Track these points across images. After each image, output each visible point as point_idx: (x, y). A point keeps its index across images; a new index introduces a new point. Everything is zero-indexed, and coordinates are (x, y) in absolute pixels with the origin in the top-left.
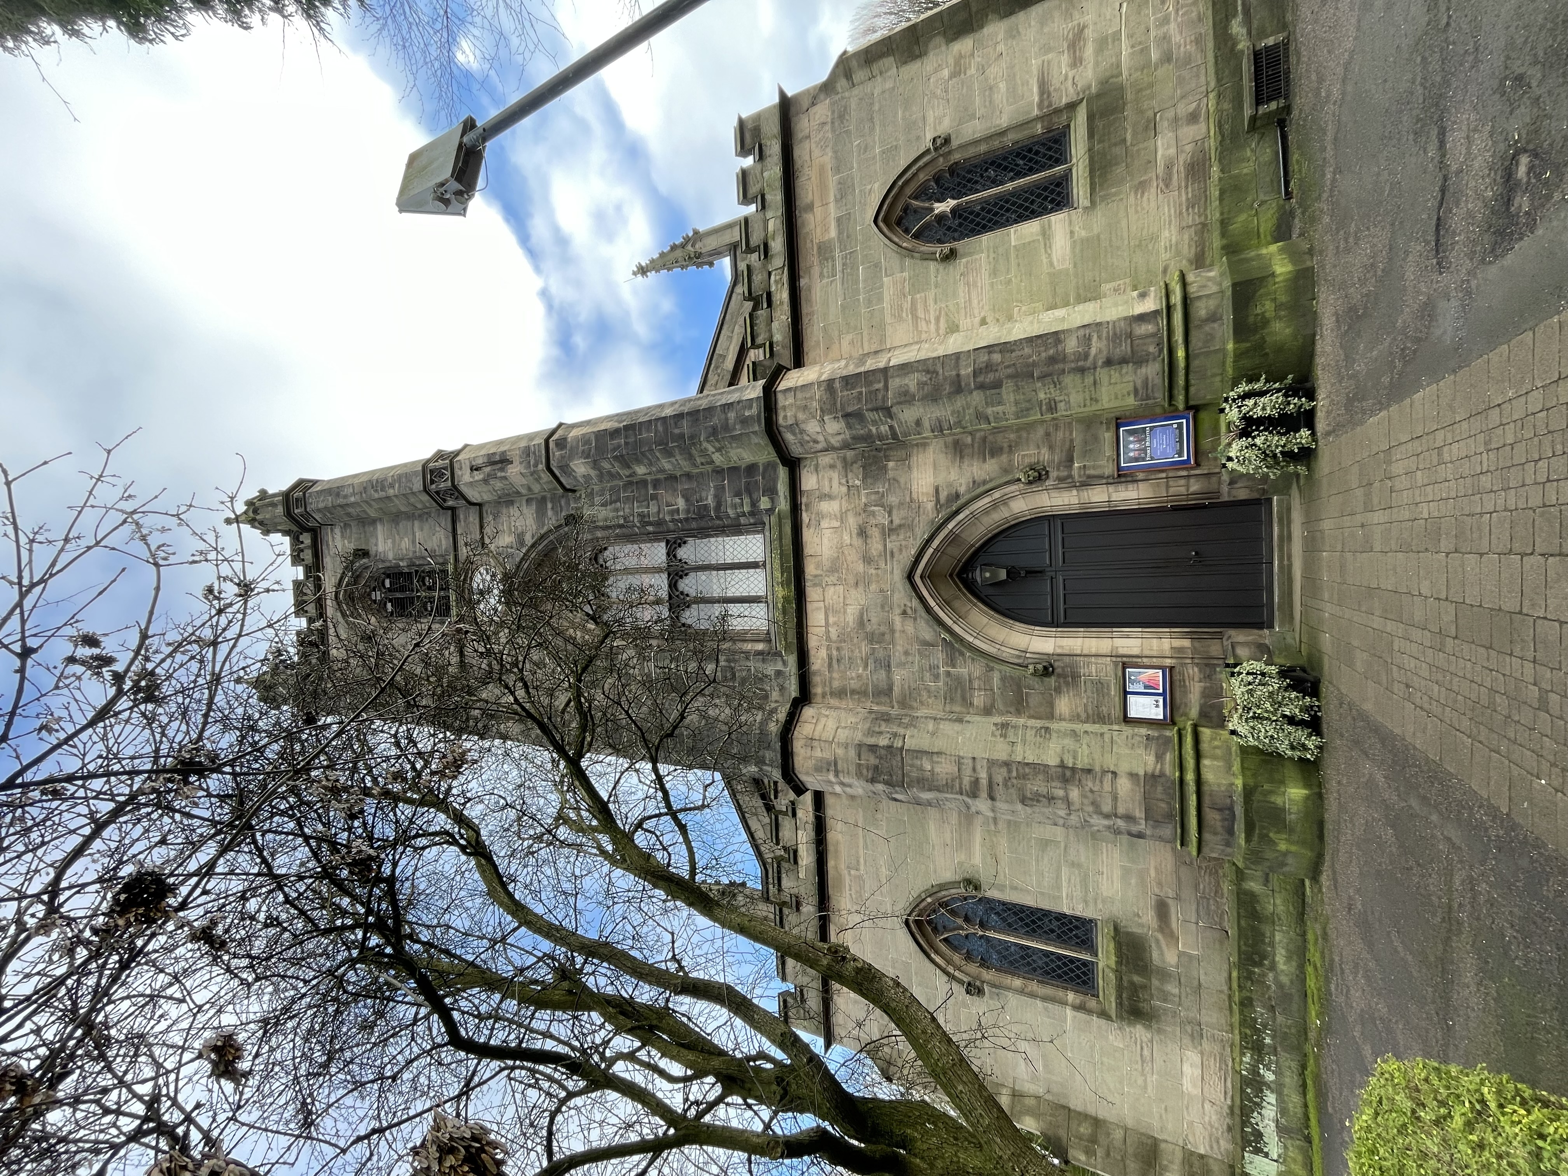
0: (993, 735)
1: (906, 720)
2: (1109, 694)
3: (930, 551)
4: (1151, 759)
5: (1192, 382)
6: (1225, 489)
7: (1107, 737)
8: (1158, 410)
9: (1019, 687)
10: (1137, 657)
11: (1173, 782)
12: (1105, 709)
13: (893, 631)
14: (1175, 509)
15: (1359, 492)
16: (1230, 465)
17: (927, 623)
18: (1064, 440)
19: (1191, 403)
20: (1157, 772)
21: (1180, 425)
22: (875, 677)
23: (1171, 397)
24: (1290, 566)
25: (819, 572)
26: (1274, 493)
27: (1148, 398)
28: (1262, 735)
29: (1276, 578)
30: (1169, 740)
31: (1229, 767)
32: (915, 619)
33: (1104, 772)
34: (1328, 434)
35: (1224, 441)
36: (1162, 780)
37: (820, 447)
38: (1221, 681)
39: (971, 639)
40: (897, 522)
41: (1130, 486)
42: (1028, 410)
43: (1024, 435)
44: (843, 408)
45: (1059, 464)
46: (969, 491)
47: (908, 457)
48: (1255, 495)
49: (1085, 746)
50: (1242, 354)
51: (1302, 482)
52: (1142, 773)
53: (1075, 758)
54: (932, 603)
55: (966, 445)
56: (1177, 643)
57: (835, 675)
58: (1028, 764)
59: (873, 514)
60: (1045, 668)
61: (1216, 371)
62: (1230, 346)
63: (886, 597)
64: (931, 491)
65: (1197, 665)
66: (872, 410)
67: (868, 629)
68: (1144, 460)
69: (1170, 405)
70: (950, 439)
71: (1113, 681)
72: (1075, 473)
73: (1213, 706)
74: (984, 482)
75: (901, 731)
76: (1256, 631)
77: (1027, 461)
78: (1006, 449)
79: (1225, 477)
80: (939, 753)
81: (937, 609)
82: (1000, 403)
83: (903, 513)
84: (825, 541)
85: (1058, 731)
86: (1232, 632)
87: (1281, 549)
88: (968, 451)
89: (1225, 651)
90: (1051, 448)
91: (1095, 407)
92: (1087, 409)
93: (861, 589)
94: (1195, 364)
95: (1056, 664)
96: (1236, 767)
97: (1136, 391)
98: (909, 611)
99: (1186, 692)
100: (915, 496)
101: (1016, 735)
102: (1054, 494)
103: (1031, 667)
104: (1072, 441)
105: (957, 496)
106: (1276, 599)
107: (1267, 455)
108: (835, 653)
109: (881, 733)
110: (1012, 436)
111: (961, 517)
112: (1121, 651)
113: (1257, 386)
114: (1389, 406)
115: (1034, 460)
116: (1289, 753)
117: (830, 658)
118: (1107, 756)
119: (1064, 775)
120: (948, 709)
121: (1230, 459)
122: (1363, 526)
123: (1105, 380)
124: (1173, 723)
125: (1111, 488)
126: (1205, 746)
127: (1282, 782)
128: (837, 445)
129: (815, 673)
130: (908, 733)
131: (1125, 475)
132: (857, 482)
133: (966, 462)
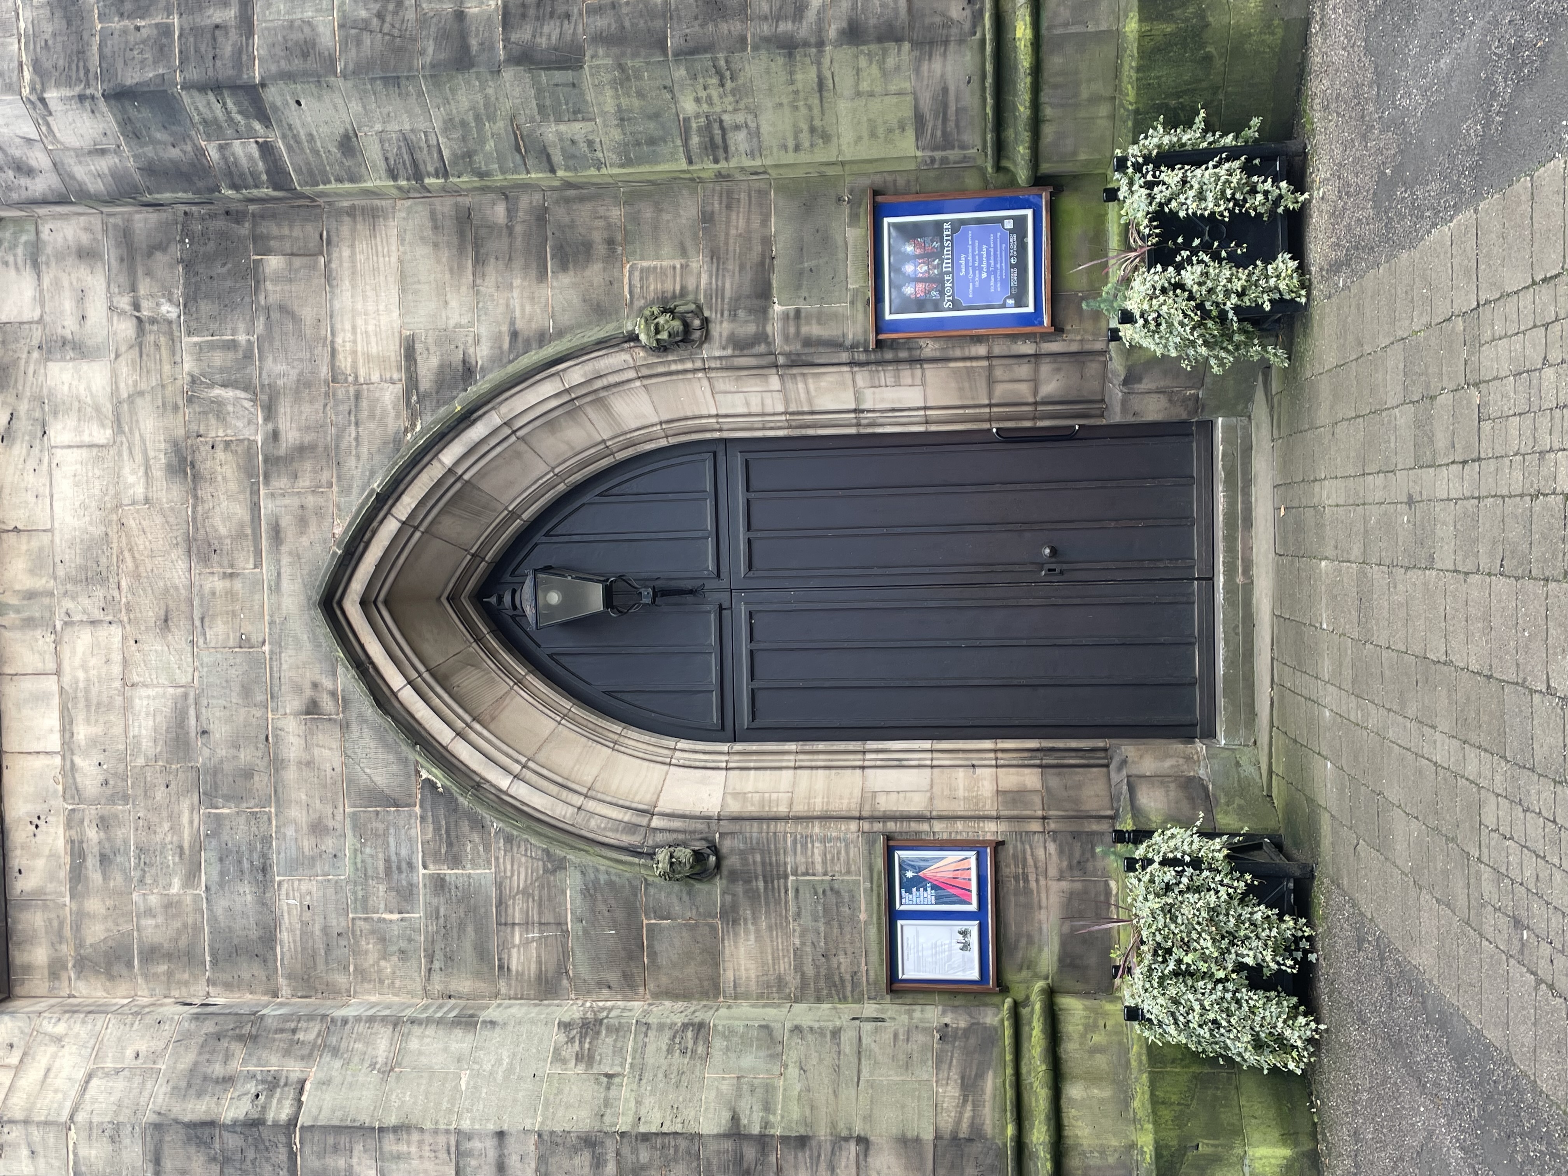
0: (558, 1058)
1: (309, 1034)
2: (853, 918)
3: (389, 528)
4: (950, 1093)
5: (1048, 112)
6: (1116, 393)
7: (847, 1038)
8: (971, 181)
9: (632, 911)
10: (920, 818)
11: (1001, 1153)
12: (843, 962)
13: (277, 764)
14: (1009, 437)
15: (1403, 417)
16: (1127, 332)
17: (381, 739)
18: (746, 237)
19: (1046, 168)
20: (964, 1130)
21: (1020, 222)
22: (221, 904)
23: (1000, 148)
24: (1249, 587)
25: (40, 583)
26: (1217, 410)
27: (947, 143)
28: (1195, 1018)
29: (1220, 616)
30: (990, 1037)
31: (1125, 1100)
32: (345, 726)
33: (839, 1140)
34: (1335, 267)
35: (1116, 273)
36: (977, 1148)
37: (39, 186)
38: (1106, 875)
39: (503, 782)
40: (291, 435)
41: (906, 374)
42: (652, 142)
43: (648, 213)
44: (107, 72)
45: (736, 300)
46: (498, 360)
47: (326, 244)
48: (1180, 413)
49: (793, 1071)
50: (1157, 50)
51: (1275, 387)
52: (928, 1135)
53: (767, 1107)
54: (395, 679)
55: (491, 227)
56: (1011, 779)
57: (94, 905)
58: (646, 1137)
59: (218, 409)
60: (698, 855)
61: (1099, 87)
62: (1132, 26)
63: (257, 663)
64: (393, 350)
65: (1055, 835)
66: (202, 88)
67: (202, 757)
68: (937, 308)
69: (998, 168)
70: (445, 206)
71: (865, 885)
72: (775, 329)
73: (1089, 940)
74: (542, 338)
75: (293, 1069)
76: (1178, 747)
77: (654, 287)
78: (600, 249)
79: (1117, 365)
80: (400, 1129)
81: (408, 696)
82: (579, 113)
83: (310, 411)
84: (64, 486)
85: (729, 1033)
86: (1128, 749)
87: (1230, 550)
88: (496, 245)
89: (1114, 798)
90: (715, 256)
91: (821, 156)
92: (803, 157)
93: (178, 636)
94: (1054, 62)
95: (726, 846)
96: (1140, 1102)
97: (919, 121)
98: (327, 704)
99: (1029, 908)
100: (345, 363)
101: (619, 1051)
102: (724, 382)
103: (662, 855)
104: (767, 241)
105: (468, 372)
106: (1220, 668)
107: (1206, 314)
108: (92, 834)
109: (228, 1080)
110: (616, 214)
111: (477, 432)
112: (886, 804)
113: (1189, 137)
114: (1478, 196)
115: (671, 286)
116: (1251, 1057)
117: (77, 851)
118: (848, 1093)
119: (739, 1159)
120: (437, 985)
121: (1127, 318)
122: (1410, 501)
123: (845, 81)
124: (1003, 988)
125: (862, 377)
126: (1071, 1048)
127: (1237, 1132)
128: (95, 186)
129: (28, 902)
130: (314, 1074)
131: (893, 345)
132: (169, 310)
133: (492, 274)
